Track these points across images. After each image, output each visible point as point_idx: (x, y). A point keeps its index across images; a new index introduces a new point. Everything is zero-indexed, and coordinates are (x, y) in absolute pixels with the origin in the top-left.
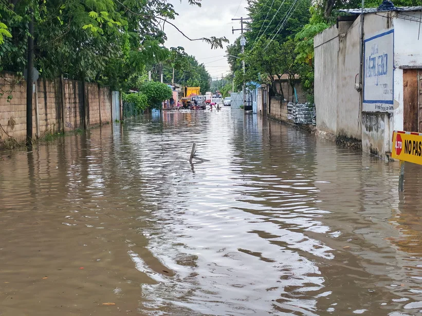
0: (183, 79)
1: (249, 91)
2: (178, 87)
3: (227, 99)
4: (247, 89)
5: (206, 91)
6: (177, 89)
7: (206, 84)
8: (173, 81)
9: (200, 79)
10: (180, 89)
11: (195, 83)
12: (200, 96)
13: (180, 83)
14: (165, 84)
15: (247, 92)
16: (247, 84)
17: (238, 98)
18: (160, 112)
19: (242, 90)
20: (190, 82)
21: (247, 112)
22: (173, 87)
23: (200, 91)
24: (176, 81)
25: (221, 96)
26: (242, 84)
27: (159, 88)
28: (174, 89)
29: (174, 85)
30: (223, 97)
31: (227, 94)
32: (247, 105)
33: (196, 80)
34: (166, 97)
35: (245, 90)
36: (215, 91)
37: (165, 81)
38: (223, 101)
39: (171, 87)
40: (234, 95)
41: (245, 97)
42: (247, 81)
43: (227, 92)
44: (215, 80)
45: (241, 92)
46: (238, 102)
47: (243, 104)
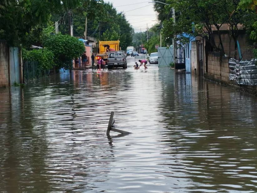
0: (98, 31)
1: (180, 45)
2: (92, 42)
3: (153, 55)
4: (178, 42)
5: (128, 46)
6: (90, 44)
7: (128, 36)
8: (85, 34)
9: (120, 31)
10: (94, 44)
11: (113, 36)
12: (119, 52)
13: (95, 37)
14: (75, 38)
15: (178, 46)
16: (178, 36)
17: (166, 55)
18: (70, 72)
19: (171, 44)
20: (107, 34)
21: (179, 70)
22: (86, 41)
23: (120, 46)
24: (90, 33)
25: (145, 51)
26: (172, 36)
27: (69, 42)
28: (87, 43)
29: (87, 39)
30: (148, 53)
31: (154, 50)
32: (179, 62)
33: (115, 32)
34: (78, 53)
35: (176, 44)
36: (138, 45)
37: (75, 33)
38: (148, 58)
39: (84, 41)
40: (161, 49)
41: (175, 53)
42: (178, 32)
43: (153, 47)
44: (139, 32)
45: (171, 46)
46: (167, 59)
47: (174, 61)
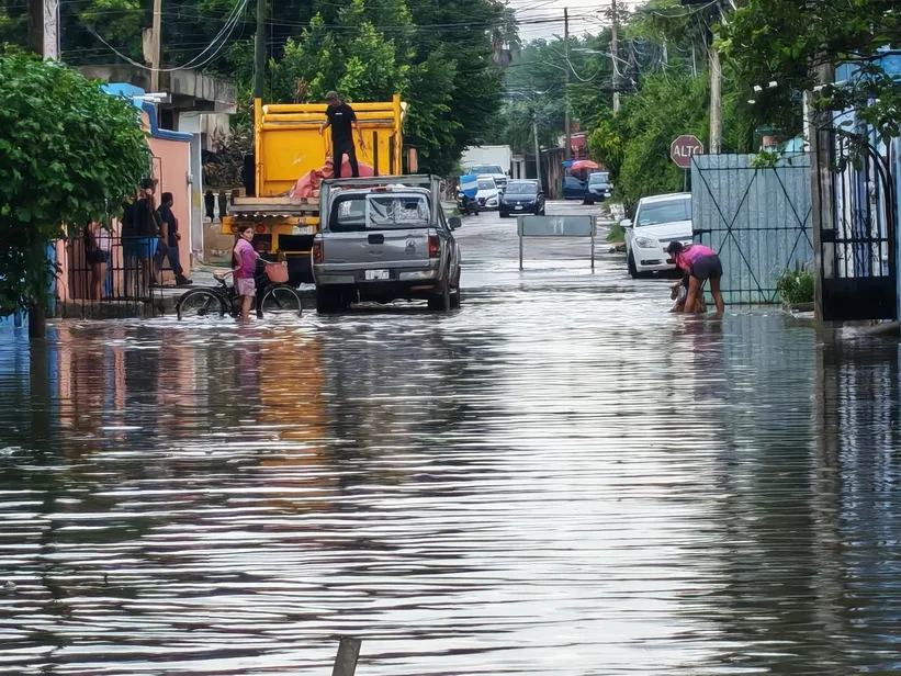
0: (244, 31)
1: (860, 142)
2: (205, 105)
3: (657, 216)
4: (845, 119)
5: (465, 140)
6: (188, 125)
7: (467, 68)
8: (151, 46)
9: (411, 29)
10: (218, 122)
11: (356, 67)
12: (399, 188)
13: (223, 68)
14: (76, 75)
15: (843, 149)
16: (847, 75)
17: (757, 211)
18: (36, 331)
19: (795, 130)
20: (313, 50)
21: (848, 332)
22: (155, 97)
23: (409, 141)
24: (185, 43)
25: (598, 180)
26: (797, 73)
27: (26, 111)
28: (166, 117)
29: (164, 83)
30: (619, 195)
31: (660, 172)
32: (848, 269)
33: (370, 35)
34: (92, 190)
35: (826, 134)
36: (546, 138)
37: (77, 42)
38: (618, 233)
39: (140, 98)
40: (720, 171)
41: (824, 198)
42: (841, 46)
43: (660, 152)
45: (792, 146)
46: (758, 243)
47: (811, 265)
